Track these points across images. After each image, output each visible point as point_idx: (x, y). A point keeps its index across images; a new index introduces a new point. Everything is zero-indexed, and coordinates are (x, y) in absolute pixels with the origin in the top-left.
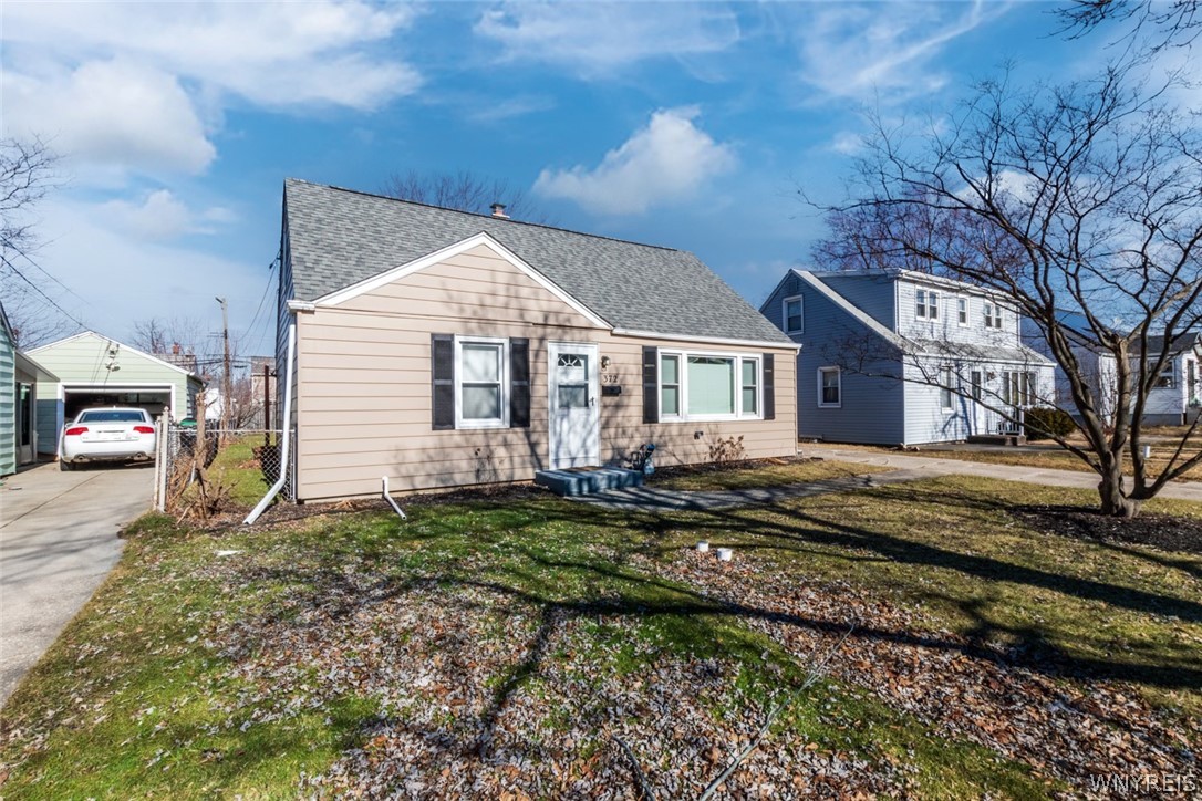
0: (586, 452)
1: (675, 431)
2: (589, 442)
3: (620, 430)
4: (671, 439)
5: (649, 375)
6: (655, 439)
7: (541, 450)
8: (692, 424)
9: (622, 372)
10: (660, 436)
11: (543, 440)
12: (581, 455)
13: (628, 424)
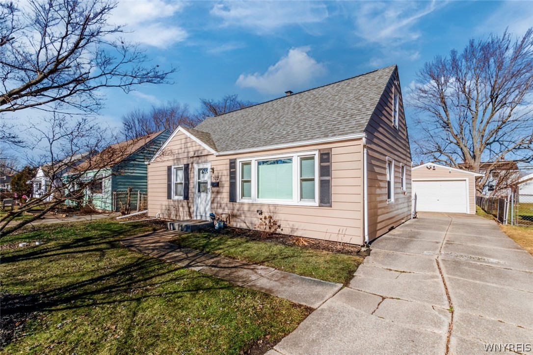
0: (206, 214)
1: (246, 208)
2: (207, 209)
3: (219, 205)
4: (244, 213)
5: (233, 175)
6: (235, 212)
7: (191, 211)
8: (257, 205)
9: (220, 174)
10: (238, 210)
11: (192, 206)
12: (204, 215)
13: (222, 202)
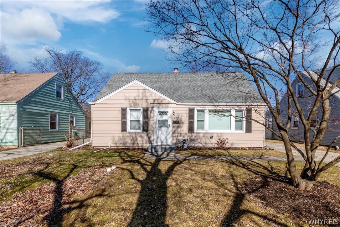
0: (167, 140)
1: (201, 135)
2: (168, 137)
3: (179, 134)
4: (200, 138)
5: (191, 117)
6: (193, 138)
7: (152, 139)
8: (209, 133)
9: (180, 116)
10: (195, 137)
11: (152, 136)
12: (165, 141)
13: (182, 133)
